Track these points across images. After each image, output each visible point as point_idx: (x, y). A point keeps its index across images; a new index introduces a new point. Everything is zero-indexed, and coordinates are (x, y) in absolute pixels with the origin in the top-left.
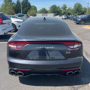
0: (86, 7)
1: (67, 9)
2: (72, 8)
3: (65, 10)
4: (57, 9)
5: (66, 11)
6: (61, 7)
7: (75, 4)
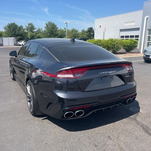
0: (63, 29)
1: (35, 30)
2: (44, 29)
3: (33, 32)
4: (19, 30)
5: (34, 34)
6: (24, 27)
7: (46, 24)
